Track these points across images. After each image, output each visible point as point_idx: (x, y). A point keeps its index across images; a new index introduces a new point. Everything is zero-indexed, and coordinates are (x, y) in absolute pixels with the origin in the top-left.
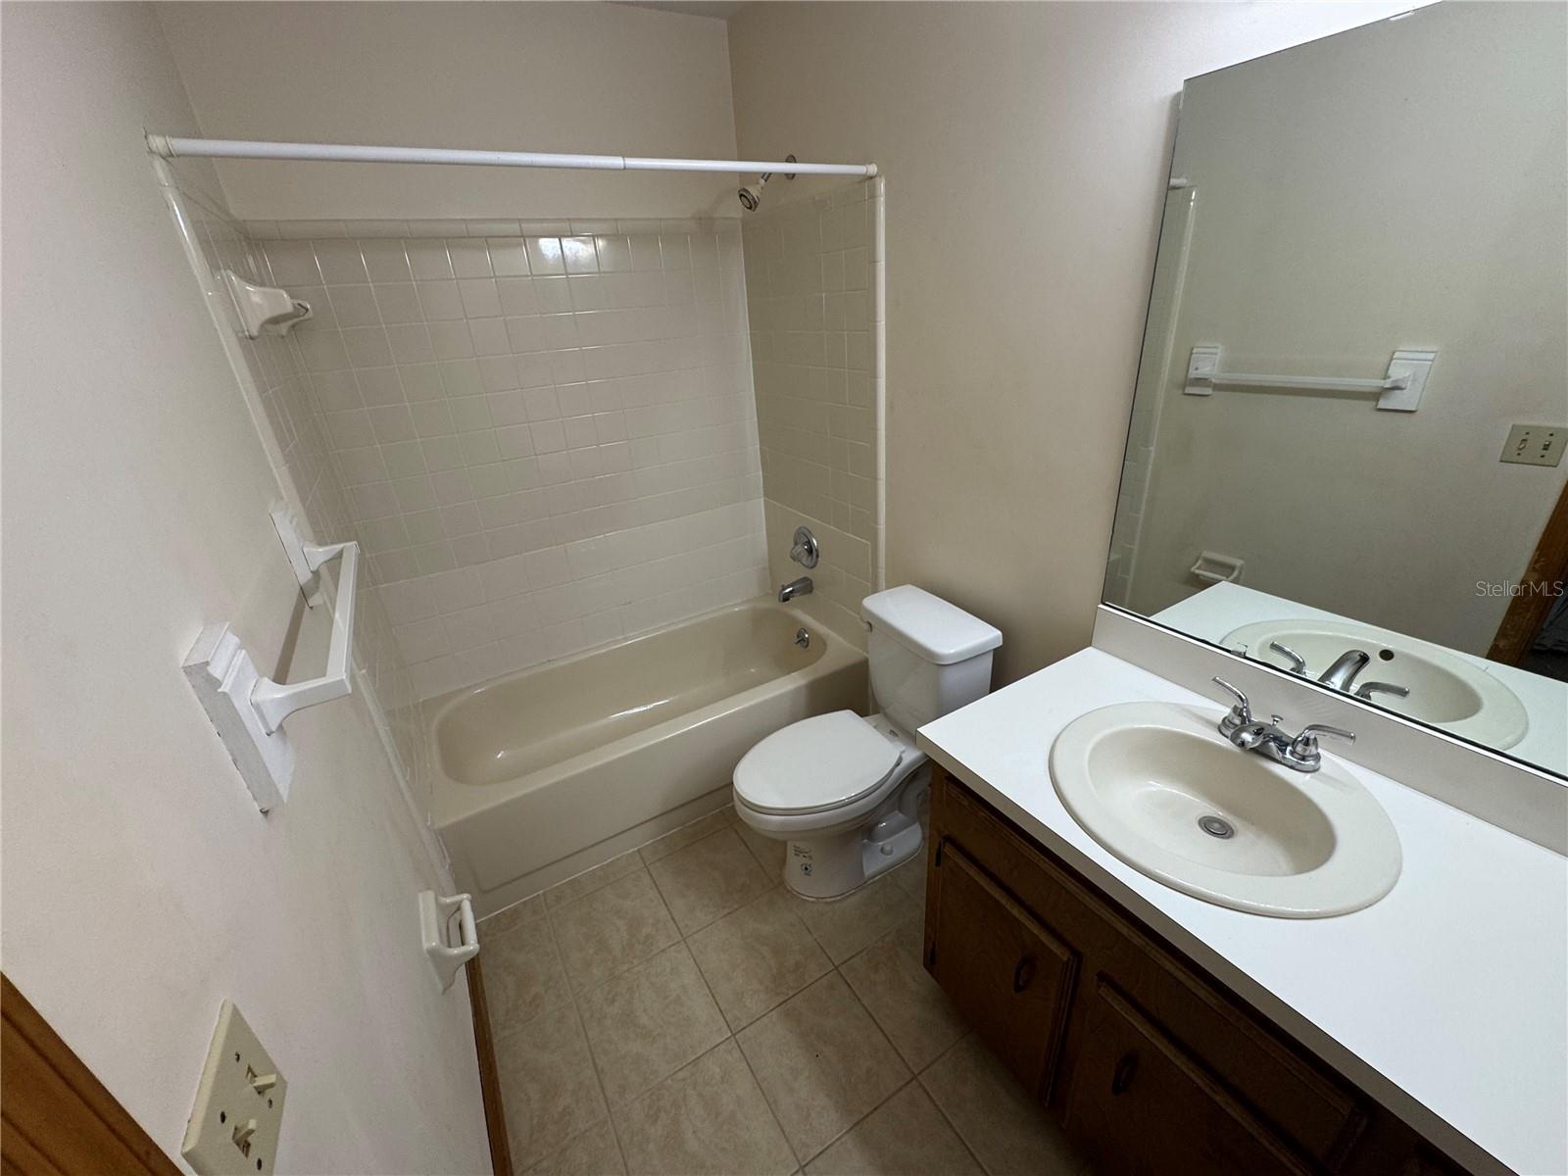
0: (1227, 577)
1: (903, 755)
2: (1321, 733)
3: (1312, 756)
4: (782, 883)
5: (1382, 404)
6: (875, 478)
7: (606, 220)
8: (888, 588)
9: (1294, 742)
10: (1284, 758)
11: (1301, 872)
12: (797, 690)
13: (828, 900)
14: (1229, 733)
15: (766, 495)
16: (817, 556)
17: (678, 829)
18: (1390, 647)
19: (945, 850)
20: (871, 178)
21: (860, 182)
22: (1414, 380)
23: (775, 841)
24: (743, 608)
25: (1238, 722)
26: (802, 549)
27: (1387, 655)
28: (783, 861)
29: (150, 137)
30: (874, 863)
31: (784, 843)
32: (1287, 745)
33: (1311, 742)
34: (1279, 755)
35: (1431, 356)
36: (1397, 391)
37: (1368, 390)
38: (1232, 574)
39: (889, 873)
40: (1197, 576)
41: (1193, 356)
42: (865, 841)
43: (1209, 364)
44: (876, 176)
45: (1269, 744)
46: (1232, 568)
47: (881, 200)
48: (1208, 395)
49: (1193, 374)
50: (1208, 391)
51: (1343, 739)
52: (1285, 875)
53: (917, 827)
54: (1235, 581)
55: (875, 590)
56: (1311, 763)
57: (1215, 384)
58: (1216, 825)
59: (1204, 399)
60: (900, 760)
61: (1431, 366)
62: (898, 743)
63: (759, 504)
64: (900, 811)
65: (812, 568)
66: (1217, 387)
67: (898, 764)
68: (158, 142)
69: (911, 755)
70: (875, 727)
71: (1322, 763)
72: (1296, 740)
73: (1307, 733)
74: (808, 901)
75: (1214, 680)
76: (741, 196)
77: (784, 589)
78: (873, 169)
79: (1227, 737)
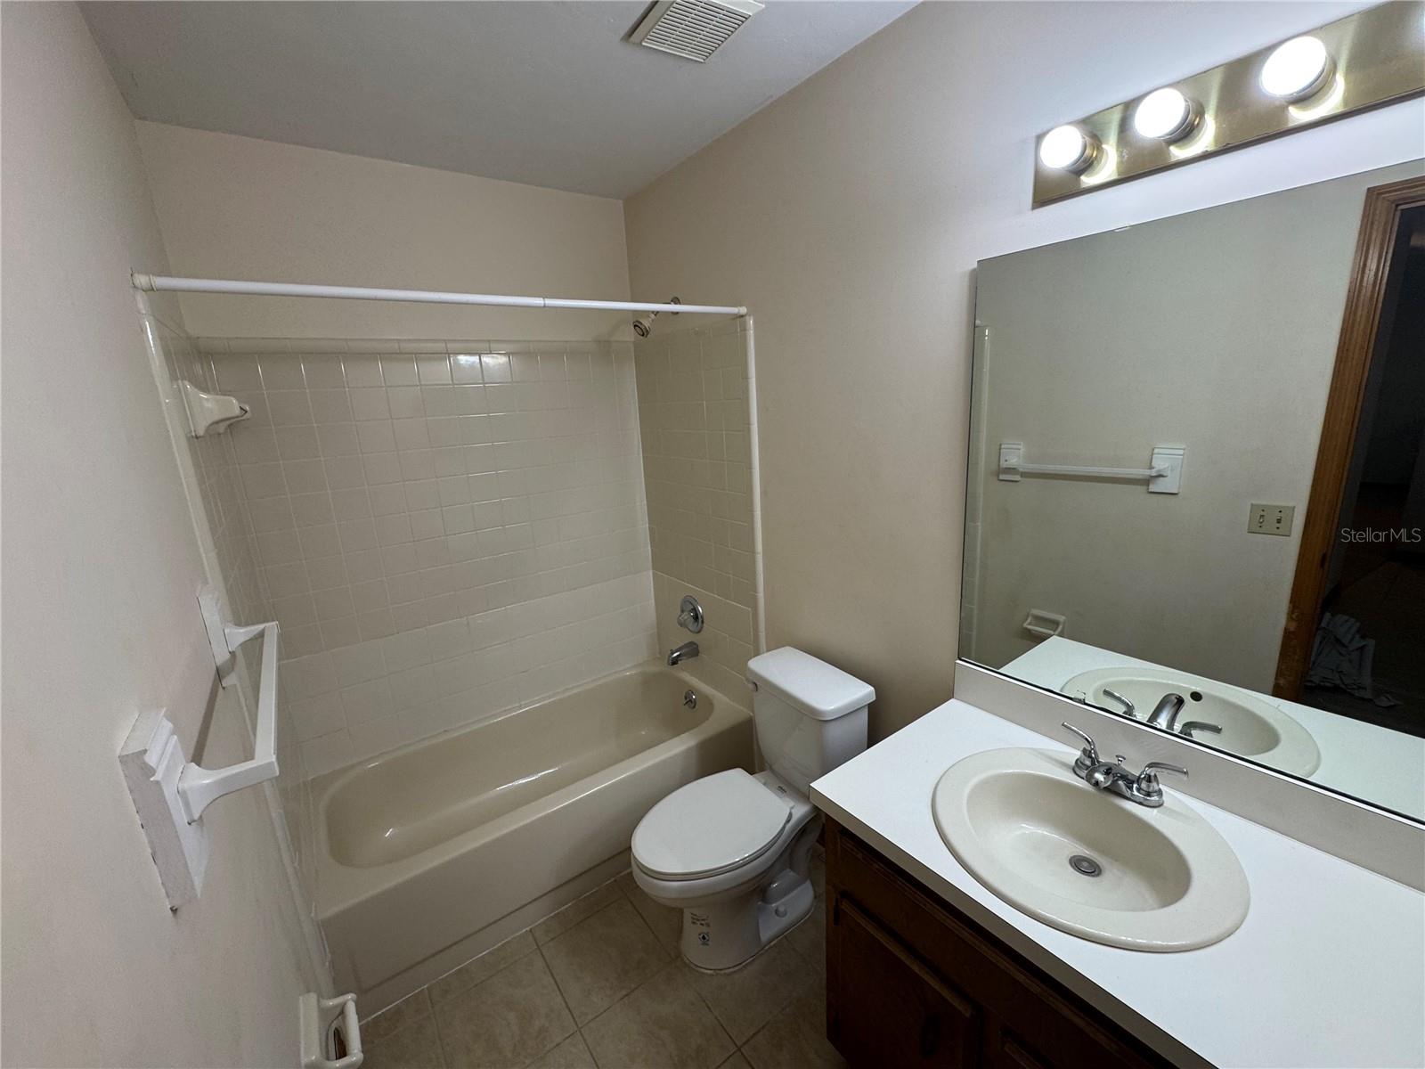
0: (1054, 631)
1: (793, 811)
2: (1159, 770)
3: (1155, 792)
4: (679, 955)
5: (1153, 488)
6: (753, 552)
7: (519, 341)
8: (768, 650)
9: (1139, 780)
10: (1133, 795)
11: (1164, 906)
12: (688, 751)
13: (726, 971)
14: (1083, 775)
15: (655, 568)
16: (703, 622)
17: (574, 902)
18: (1198, 689)
19: (843, 907)
20: (742, 316)
21: (734, 319)
22: (1172, 470)
23: (671, 909)
24: (633, 672)
25: (1088, 765)
26: (688, 616)
27: (1196, 696)
28: (679, 931)
29: (136, 275)
30: (770, 928)
31: (681, 911)
32: (1133, 782)
33: (1153, 778)
34: (1128, 793)
35: (1181, 452)
36: (1161, 478)
37: (1140, 477)
38: (1057, 628)
39: (785, 937)
40: (1029, 630)
41: (1002, 451)
42: (759, 903)
43: (1015, 456)
44: (745, 315)
45: (1118, 783)
46: (1056, 623)
47: (751, 333)
48: (1016, 481)
49: (1004, 464)
50: (1017, 478)
51: (1177, 773)
52: (1154, 909)
53: (808, 884)
54: (1061, 635)
55: (757, 653)
56: (1155, 798)
57: (1022, 473)
58: (1085, 864)
59: (1014, 483)
60: (790, 815)
61: (1183, 459)
62: (788, 799)
63: (647, 578)
64: (792, 868)
65: (699, 632)
66: (1024, 475)
67: (788, 821)
68: (142, 280)
69: (800, 811)
70: (765, 784)
71: (1164, 798)
72: (1139, 777)
73: (1148, 771)
74: (707, 974)
75: (1063, 725)
76: (635, 326)
77: (673, 654)
78: (743, 310)
79: (1083, 778)
